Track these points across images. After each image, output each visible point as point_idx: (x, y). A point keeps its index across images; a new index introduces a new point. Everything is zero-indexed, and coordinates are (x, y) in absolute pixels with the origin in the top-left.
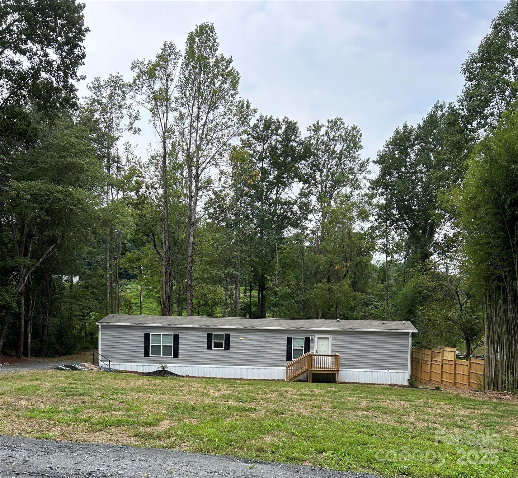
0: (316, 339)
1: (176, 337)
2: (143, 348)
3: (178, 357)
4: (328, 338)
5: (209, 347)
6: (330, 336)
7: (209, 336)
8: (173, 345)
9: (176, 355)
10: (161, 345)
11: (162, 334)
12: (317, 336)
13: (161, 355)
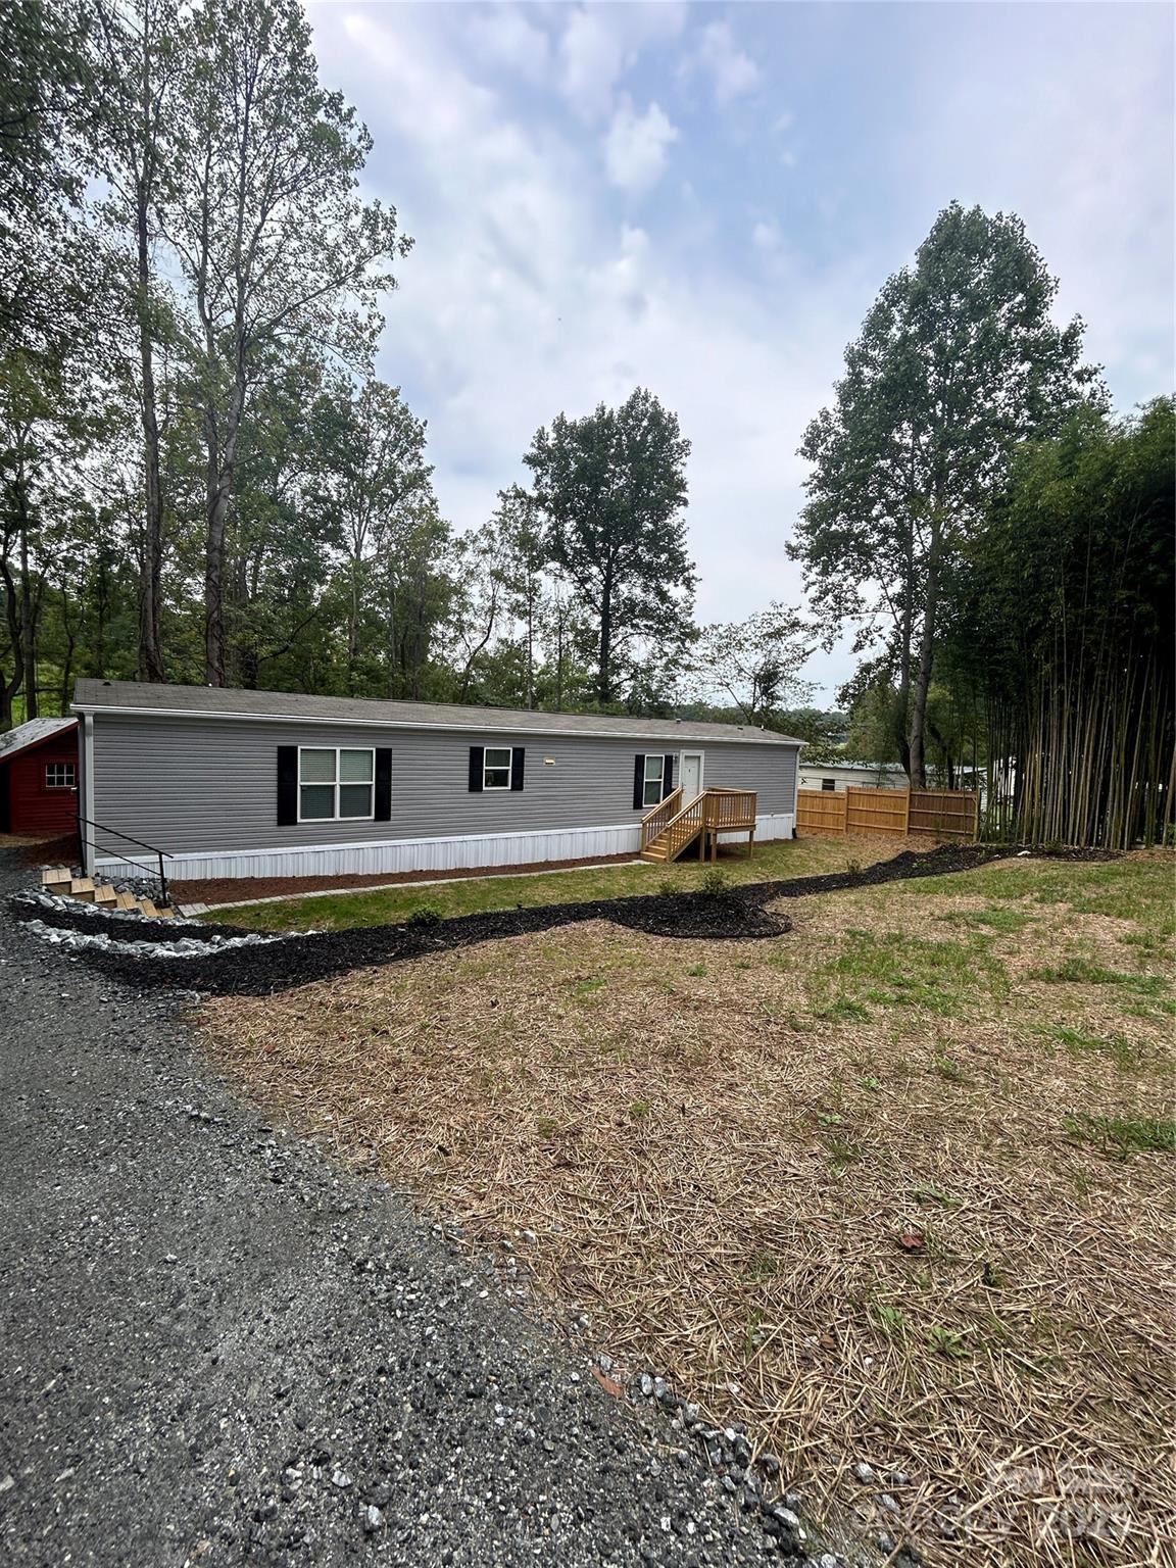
0: (682, 759)
1: (384, 759)
2: (273, 798)
3: (389, 819)
4: (699, 757)
5: (475, 786)
6: (701, 753)
7: (476, 755)
8: (373, 782)
9: (383, 813)
10: (338, 783)
11: (338, 749)
12: (686, 752)
13: (338, 818)
